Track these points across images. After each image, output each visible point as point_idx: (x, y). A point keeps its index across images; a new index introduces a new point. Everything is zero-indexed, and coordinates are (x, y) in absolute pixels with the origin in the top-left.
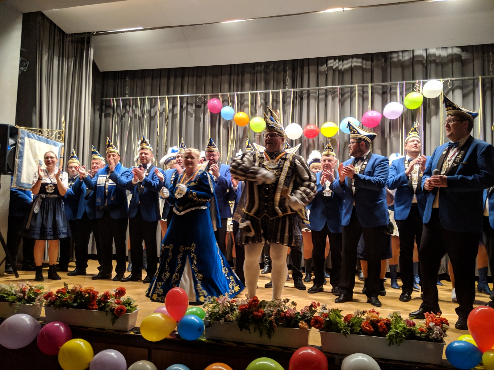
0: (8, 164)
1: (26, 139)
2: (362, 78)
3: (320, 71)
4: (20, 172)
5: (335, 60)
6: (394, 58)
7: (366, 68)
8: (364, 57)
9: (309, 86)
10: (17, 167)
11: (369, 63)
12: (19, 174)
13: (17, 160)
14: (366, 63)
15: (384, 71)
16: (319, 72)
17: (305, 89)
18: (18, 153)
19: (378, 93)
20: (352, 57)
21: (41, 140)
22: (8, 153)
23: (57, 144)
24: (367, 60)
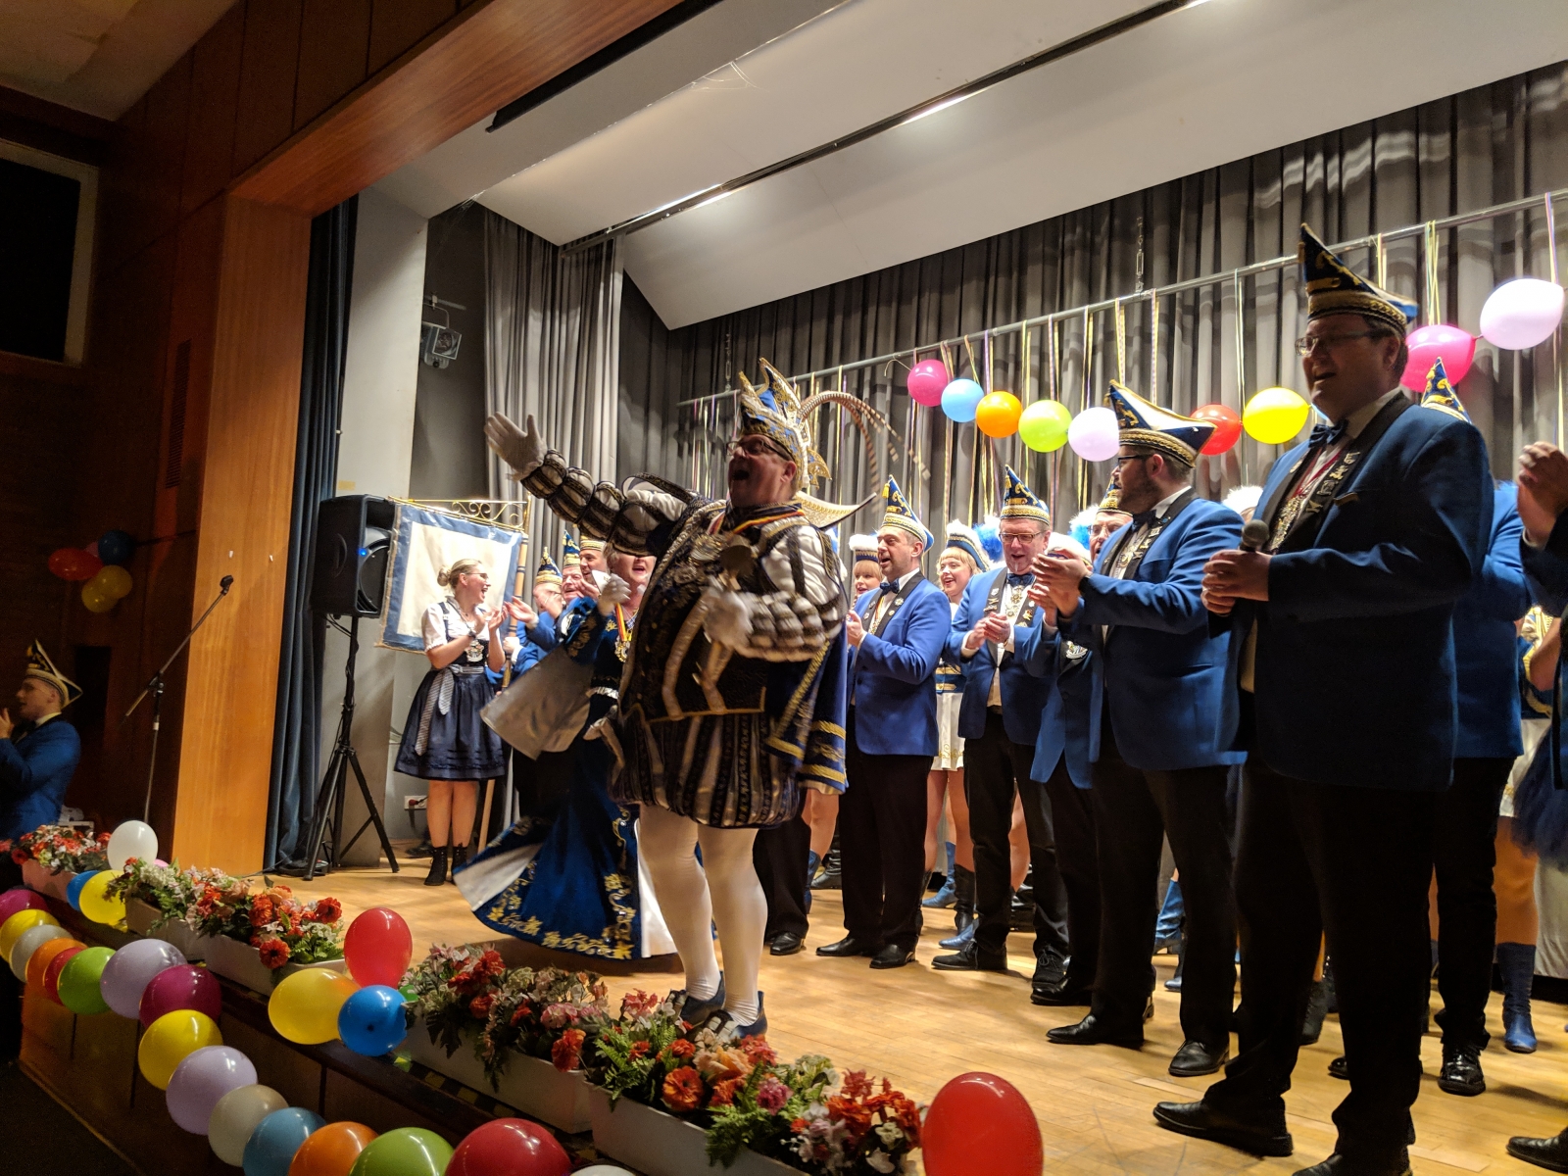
0: (360, 592)
1: (416, 528)
2: (1414, 202)
3: (1260, 210)
4: (396, 609)
5: (1309, 159)
6: (1542, 98)
7: (1429, 163)
8: (1418, 120)
9: (1217, 268)
10: (388, 598)
11: (1442, 141)
12: (392, 612)
13: (390, 581)
14: (1429, 142)
15: (1500, 159)
16: (1256, 212)
17: (1207, 278)
18: (393, 564)
19: (1475, 251)
20: (1372, 129)
21: (459, 527)
22: (361, 564)
23: (506, 538)
24: (1432, 131)
